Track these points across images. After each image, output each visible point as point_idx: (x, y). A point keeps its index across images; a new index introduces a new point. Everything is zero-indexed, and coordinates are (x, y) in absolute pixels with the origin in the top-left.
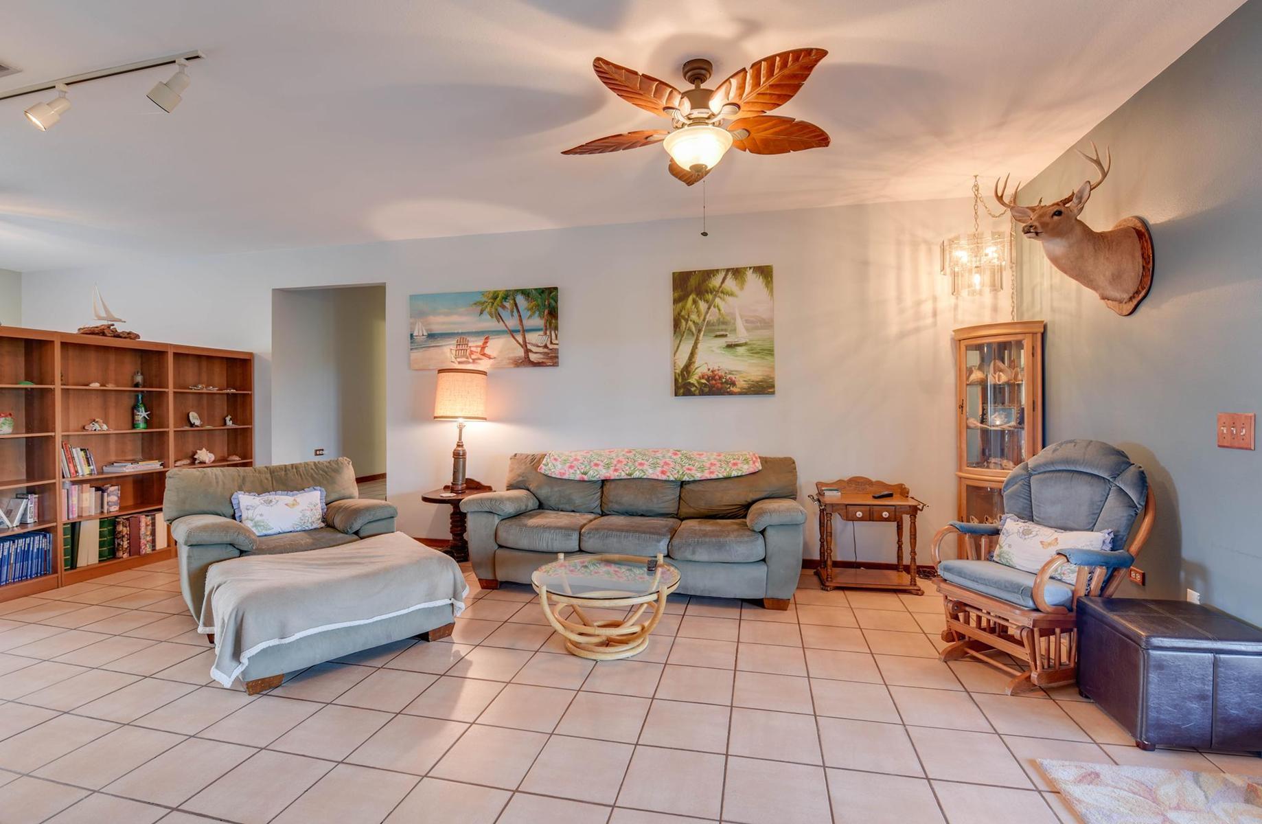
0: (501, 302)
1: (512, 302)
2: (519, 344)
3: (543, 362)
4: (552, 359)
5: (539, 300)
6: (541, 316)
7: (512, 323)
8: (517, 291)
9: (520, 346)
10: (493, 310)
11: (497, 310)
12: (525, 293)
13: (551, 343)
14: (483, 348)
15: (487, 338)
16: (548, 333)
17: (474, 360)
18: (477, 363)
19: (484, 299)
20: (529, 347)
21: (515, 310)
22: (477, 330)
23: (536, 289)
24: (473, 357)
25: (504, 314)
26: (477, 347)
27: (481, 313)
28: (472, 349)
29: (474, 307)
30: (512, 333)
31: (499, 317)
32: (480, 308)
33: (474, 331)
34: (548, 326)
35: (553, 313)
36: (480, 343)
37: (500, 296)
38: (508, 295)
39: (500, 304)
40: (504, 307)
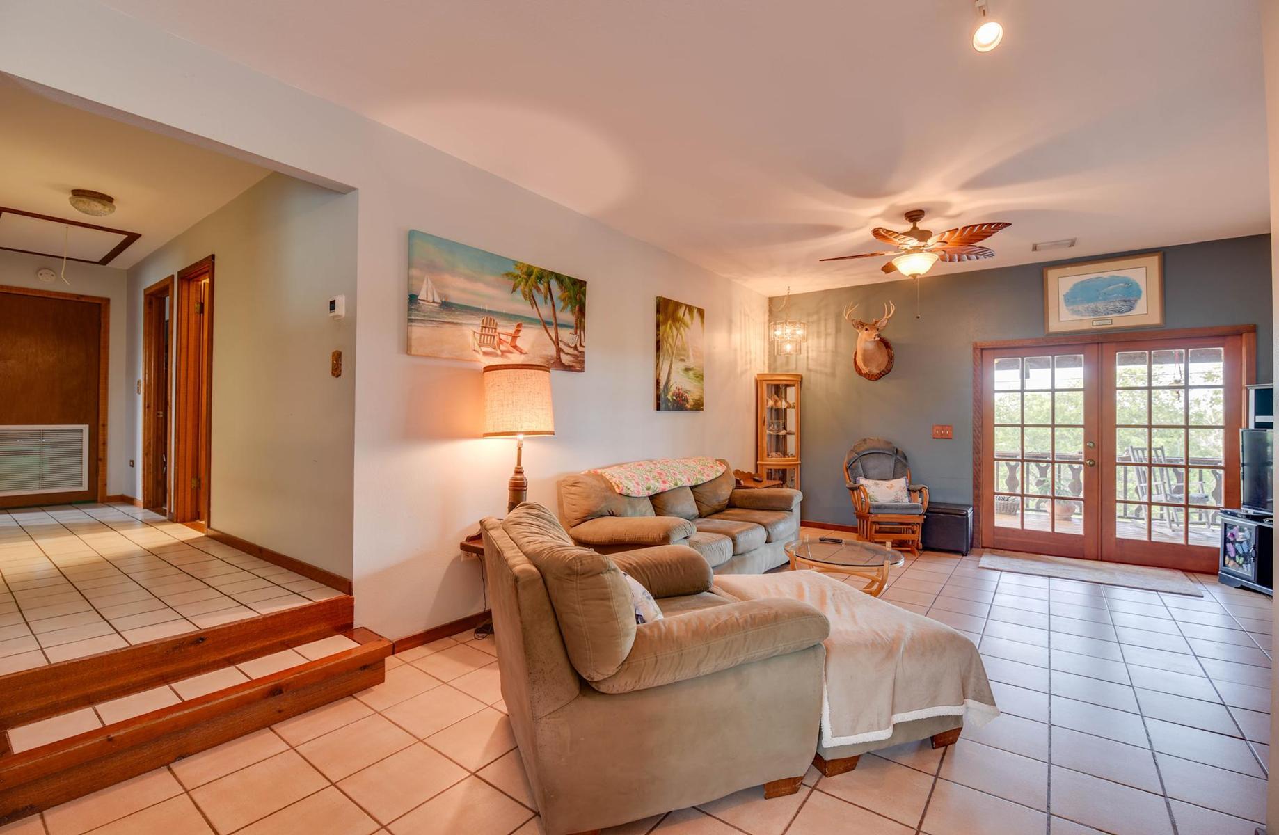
0: (536, 282)
1: (546, 285)
2: (552, 340)
3: (572, 366)
5: (571, 291)
6: (573, 312)
7: (545, 312)
8: (552, 273)
9: (552, 344)
10: (527, 290)
11: (531, 290)
12: (559, 278)
13: (581, 345)
14: (515, 338)
15: (519, 326)
16: (578, 332)
17: (503, 352)
18: (506, 357)
19: (518, 272)
20: (561, 345)
21: (549, 297)
22: (508, 312)
23: (569, 278)
24: (502, 348)
25: (539, 298)
26: (508, 334)
27: (514, 290)
28: (502, 337)
29: (506, 278)
30: (545, 324)
31: (533, 302)
32: (512, 282)
33: (504, 311)
34: (578, 325)
35: (581, 312)
36: (512, 331)
37: (534, 273)
38: (543, 275)
39: (534, 284)
40: (538, 289)
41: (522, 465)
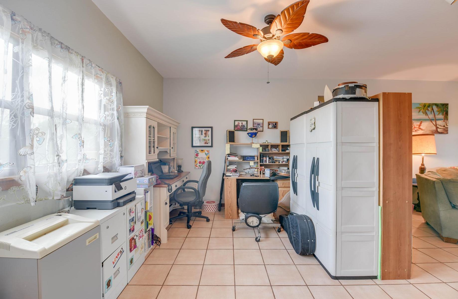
0: (427, 108)
1: (431, 108)
2: (434, 125)
3: (443, 132)
4: (445, 131)
5: (442, 108)
6: (443, 114)
7: (431, 116)
8: (433, 104)
9: (434, 126)
10: (424, 111)
11: (425, 111)
12: (436, 105)
13: (446, 125)
14: (420, 126)
15: (421, 122)
16: (445, 121)
17: (415, 130)
18: (417, 132)
19: (421, 106)
20: (438, 126)
21: (432, 112)
22: (417, 119)
23: (441, 104)
24: (415, 129)
25: (429, 113)
26: (417, 125)
27: (419, 112)
28: (415, 126)
29: (416, 109)
30: (431, 120)
31: (426, 114)
32: (418, 110)
33: (416, 119)
34: (445, 119)
35: (447, 113)
36: (419, 124)
37: (427, 105)
38: (430, 105)
39: (427, 109)
40: (428, 110)
41: (424, 163)
